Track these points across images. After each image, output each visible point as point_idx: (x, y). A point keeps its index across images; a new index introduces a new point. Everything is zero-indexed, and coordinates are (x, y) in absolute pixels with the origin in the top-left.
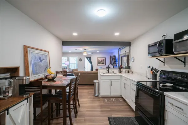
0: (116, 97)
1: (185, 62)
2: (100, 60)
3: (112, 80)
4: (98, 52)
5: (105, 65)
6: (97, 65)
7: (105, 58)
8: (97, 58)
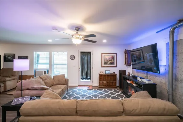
2: (106, 57)
5: (116, 67)
6: (102, 66)
7: (116, 54)
8: (102, 54)
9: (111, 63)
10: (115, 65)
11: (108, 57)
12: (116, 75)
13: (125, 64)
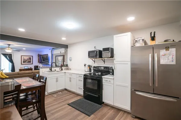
0: (62, 91)
1: (104, 62)
2: (25, 58)
3: (58, 77)
4: (24, 49)
5: (32, 64)
6: (21, 64)
7: (32, 56)
8: (21, 56)
9: (29, 62)
10: (32, 63)
11: (26, 58)
12: (32, 69)
13: (38, 62)
